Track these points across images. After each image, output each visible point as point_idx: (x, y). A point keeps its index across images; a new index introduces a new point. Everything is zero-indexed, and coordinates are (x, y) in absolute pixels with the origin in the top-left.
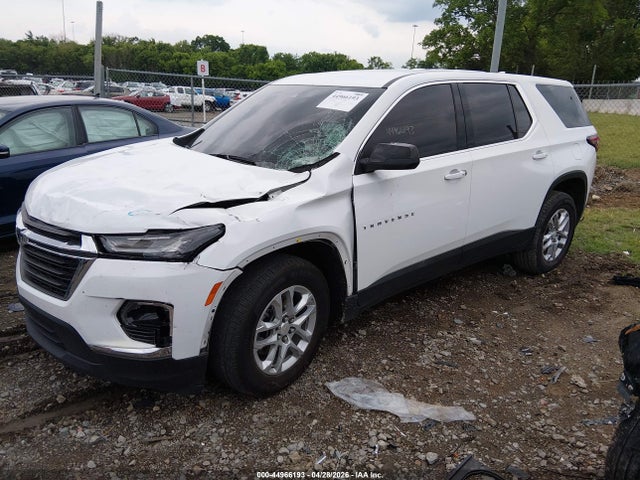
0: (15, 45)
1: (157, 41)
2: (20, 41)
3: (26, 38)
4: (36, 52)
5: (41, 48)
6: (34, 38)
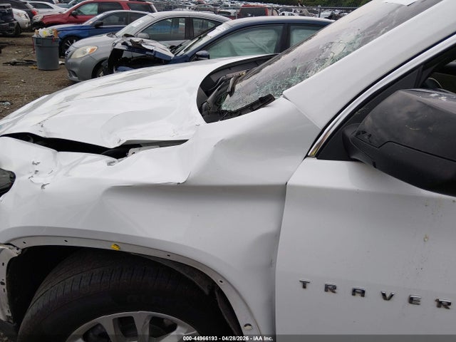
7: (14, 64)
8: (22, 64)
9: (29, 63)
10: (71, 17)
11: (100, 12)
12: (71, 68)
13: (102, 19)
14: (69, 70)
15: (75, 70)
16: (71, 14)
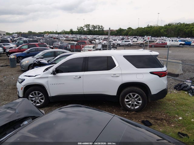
0: (144, 29)
1: (185, 23)
2: (145, 27)
3: (147, 26)
4: (148, 30)
5: (150, 29)
6: (149, 26)
7: (2, 66)
8: (5, 66)
9: (7, 66)
10: (19, 50)
11: (29, 48)
12: (22, 67)
13: (29, 51)
14: (21, 67)
15: (23, 67)
16: (19, 49)
